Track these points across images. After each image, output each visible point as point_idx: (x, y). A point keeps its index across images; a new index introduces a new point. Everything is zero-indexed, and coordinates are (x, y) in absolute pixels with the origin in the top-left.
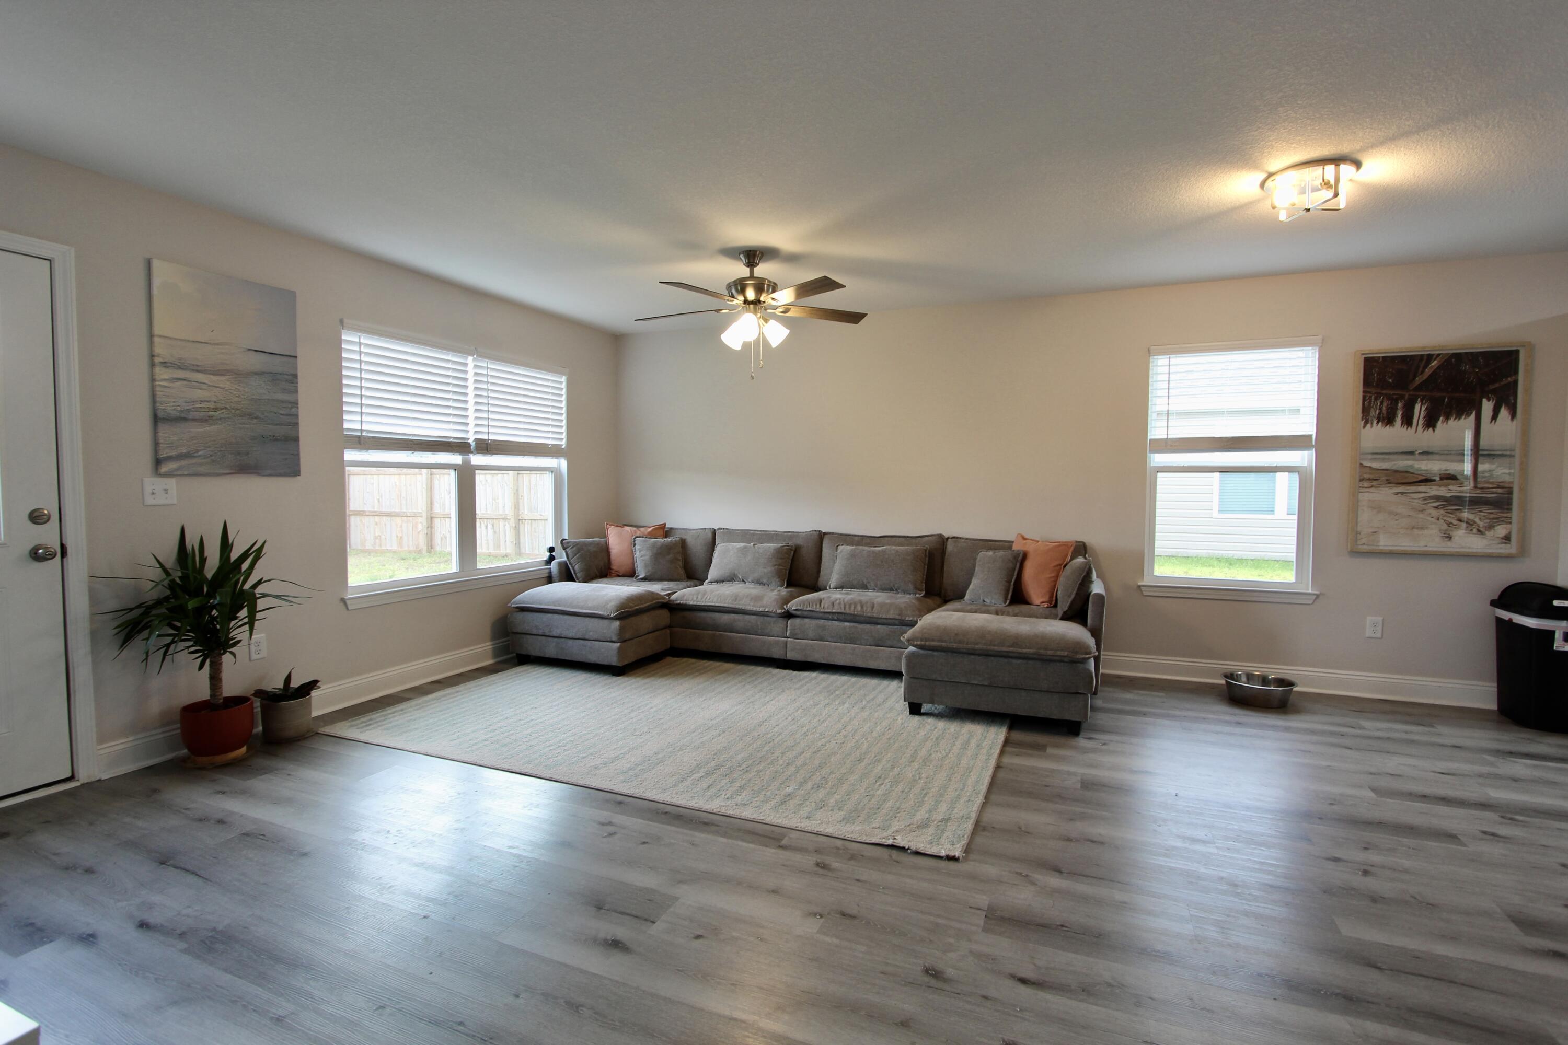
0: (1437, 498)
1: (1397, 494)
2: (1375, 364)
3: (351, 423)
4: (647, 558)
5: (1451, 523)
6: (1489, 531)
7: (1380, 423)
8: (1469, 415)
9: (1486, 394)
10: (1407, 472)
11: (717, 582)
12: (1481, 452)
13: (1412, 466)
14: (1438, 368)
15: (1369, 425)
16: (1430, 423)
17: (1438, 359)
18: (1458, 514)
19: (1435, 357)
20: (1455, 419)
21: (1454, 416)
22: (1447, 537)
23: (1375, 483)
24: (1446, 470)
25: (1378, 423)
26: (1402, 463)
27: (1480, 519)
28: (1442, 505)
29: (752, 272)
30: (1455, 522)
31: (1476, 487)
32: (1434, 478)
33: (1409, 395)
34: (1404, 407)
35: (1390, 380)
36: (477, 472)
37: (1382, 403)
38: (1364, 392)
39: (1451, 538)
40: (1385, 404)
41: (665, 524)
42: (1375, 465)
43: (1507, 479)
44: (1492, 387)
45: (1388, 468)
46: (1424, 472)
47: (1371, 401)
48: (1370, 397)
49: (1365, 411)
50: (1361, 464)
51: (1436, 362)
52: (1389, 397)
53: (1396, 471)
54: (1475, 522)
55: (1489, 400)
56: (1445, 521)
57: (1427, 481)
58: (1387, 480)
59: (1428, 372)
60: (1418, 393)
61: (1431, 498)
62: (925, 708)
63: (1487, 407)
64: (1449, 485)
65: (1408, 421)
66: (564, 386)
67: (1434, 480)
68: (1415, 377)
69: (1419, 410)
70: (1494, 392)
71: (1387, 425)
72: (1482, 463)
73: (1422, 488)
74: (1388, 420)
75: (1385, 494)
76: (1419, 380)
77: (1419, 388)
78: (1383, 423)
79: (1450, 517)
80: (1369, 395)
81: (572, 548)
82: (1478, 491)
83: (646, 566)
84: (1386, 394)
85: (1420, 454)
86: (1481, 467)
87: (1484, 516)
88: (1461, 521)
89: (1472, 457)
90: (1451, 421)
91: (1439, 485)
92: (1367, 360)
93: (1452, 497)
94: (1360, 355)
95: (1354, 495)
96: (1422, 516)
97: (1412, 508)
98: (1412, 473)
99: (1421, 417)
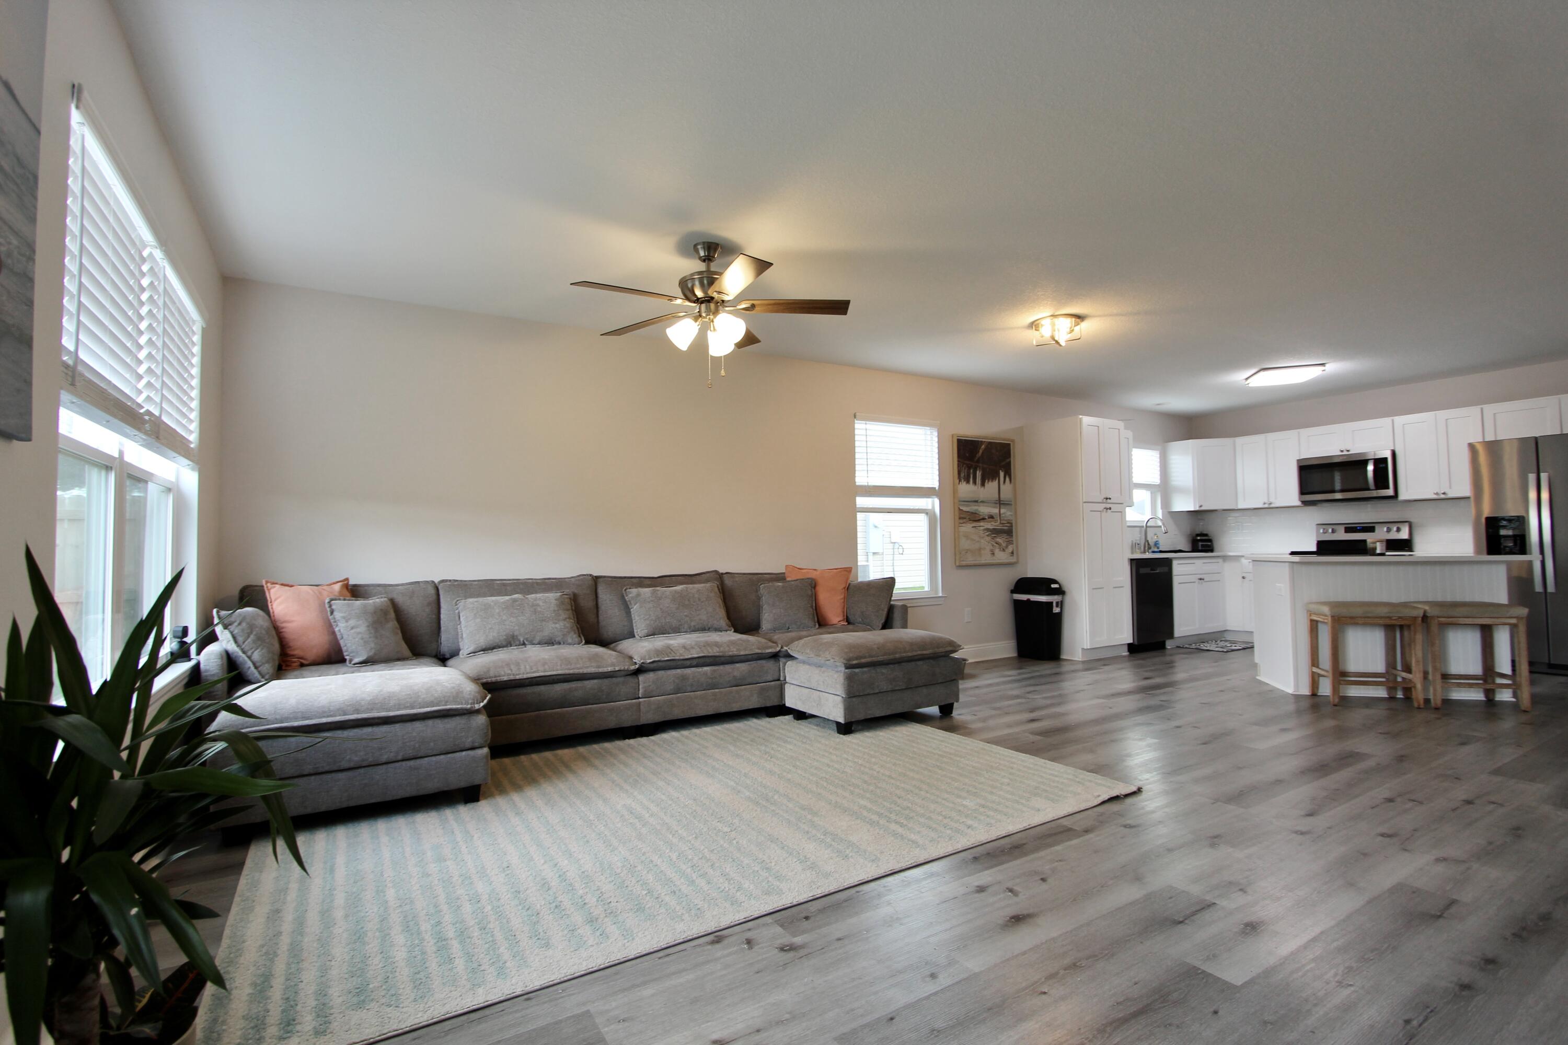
0: (988, 530)
2: (961, 444)
4: (359, 630)
6: (1006, 549)
7: (965, 482)
8: (996, 479)
9: (1001, 468)
10: (976, 513)
12: (1001, 502)
13: (978, 510)
14: (984, 449)
16: (983, 484)
17: (984, 444)
18: (995, 539)
23: (964, 521)
26: (974, 508)
27: (1003, 542)
28: (990, 534)
29: (708, 266)
30: (995, 545)
31: (1000, 523)
32: (985, 517)
34: (973, 472)
35: (967, 455)
37: (965, 468)
38: (958, 461)
39: (994, 554)
40: (966, 470)
41: (351, 581)
42: (964, 509)
43: (1010, 518)
44: (1003, 464)
45: (969, 511)
46: (982, 514)
47: (960, 467)
49: (959, 473)
50: (960, 510)
52: (967, 465)
53: (972, 513)
54: (1001, 544)
55: (1002, 472)
56: (991, 543)
57: (983, 519)
58: (969, 519)
59: (981, 452)
60: (978, 465)
61: (985, 530)
63: (1002, 474)
64: (991, 521)
65: (975, 482)
67: (985, 519)
68: (976, 454)
69: (979, 474)
70: (1003, 467)
71: (967, 483)
72: (1002, 509)
73: (982, 524)
74: (967, 480)
75: (968, 528)
76: (977, 456)
77: (978, 461)
79: (993, 541)
80: (960, 463)
82: (1001, 525)
83: (361, 642)
85: (980, 502)
86: (1001, 511)
87: (1004, 540)
88: (997, 543)
89: (998, 505)
90: (990, 483)
91: (987, 522)
92: (959, 441)
93: (993, 529)
94: (955, 436)
95: (956, 528)
96: (982, 541)
97: (979, 536)
98: (979, 514)
99: (980, 479)
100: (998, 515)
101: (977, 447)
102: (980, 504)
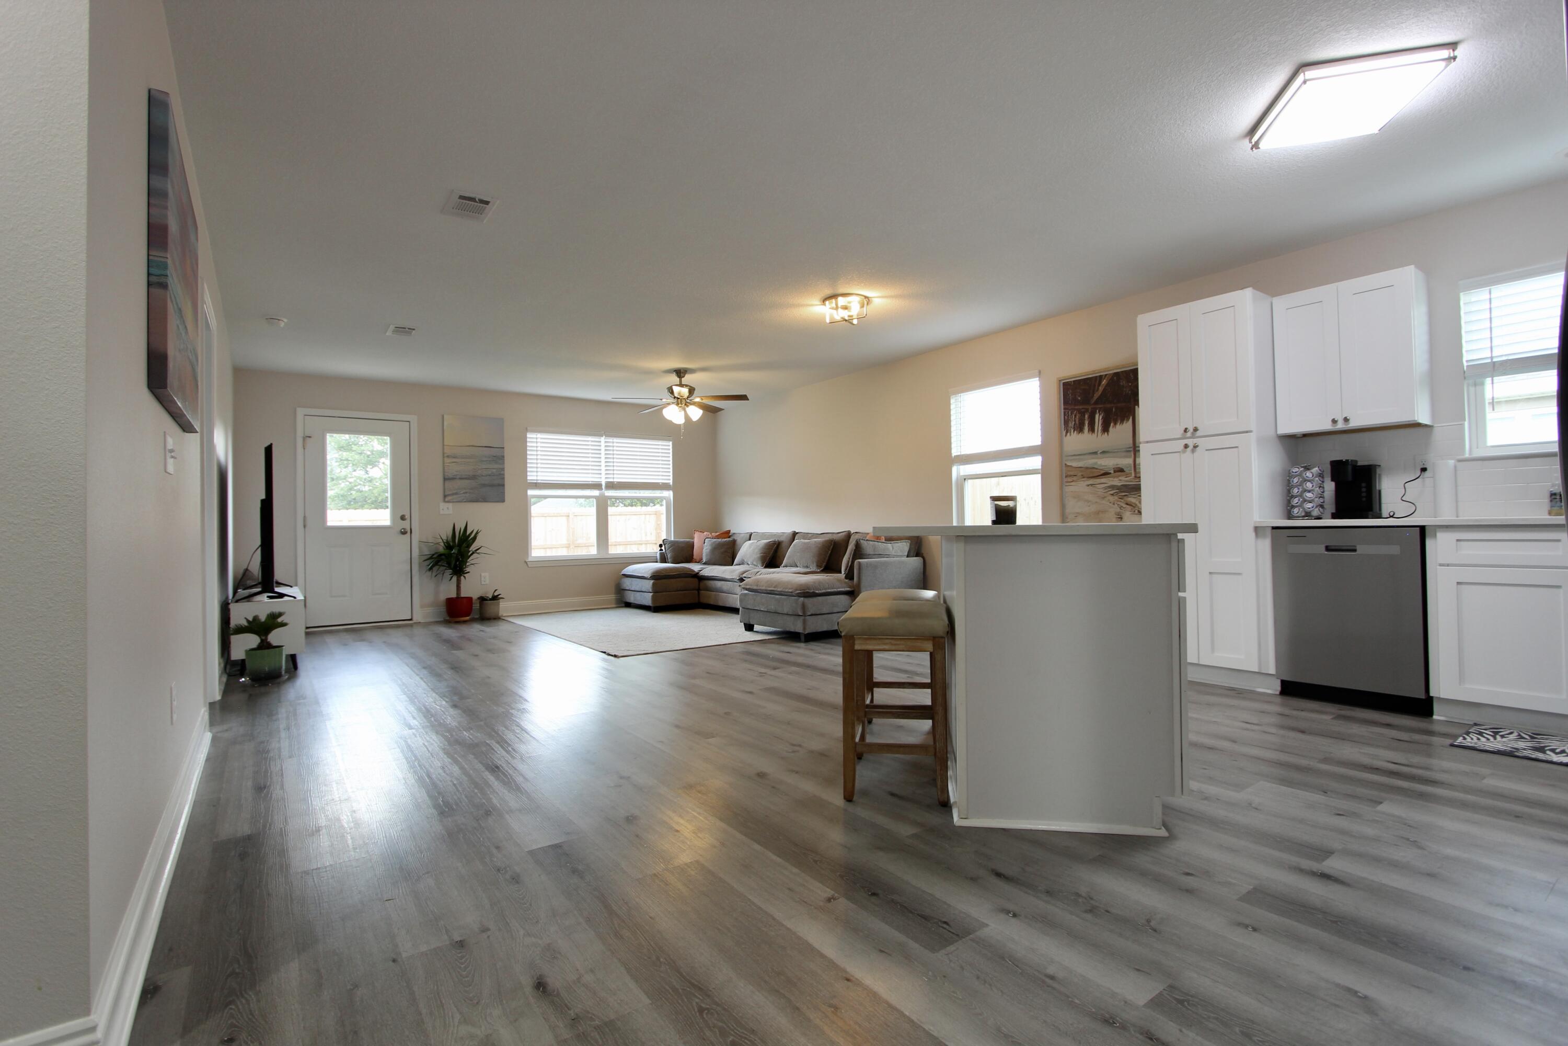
0: (1113, 487)
1: (1088, 486)
2: (1069, 387)
3: (531, 477)
4: (708, 550)
5: (1122, 507)
7: (1075, 432)
8: (1128, 420)
10: (1094, 468)
11: (737, 565)
12: (1137, 449)
13: (1096, 463)
14: (1107, 385)
15: (1069, 434)
16: (1106, 429)
17: (1106, 378)
18: (1125, 498)
19: (1103, 377)
20: (1120, 424)
21: (1119, 421)
22: (1119, 518)
23: (1075, 478)
24: (1117, 465)
25: (1074, 431)
26: (1090, 462)
27: (1139, 502)
28: (1116, 492)
29: (681, 381)
30: (1125, 506)
31: (1135, 477)
32: (1110, 471)
33: (1092, 408)
34: (1089, 417)
35: (1079, 398)
36: (610, 501)
37: (1075, 416)
38: (1064, 409)
39: (1122, 518)
40: (1077, 417)
41: (730, 531)
42: (1074, 464)
45: (1082, 466)
46: (1103, 467)
47: (1069, 416)
48: (1068, 412)
49: (1066, 423)
50: (1066, 464)
52: (1079, 411)
53: (1087, 468)
54: (1136, 505)
56: (1118, 505)
57: (1106, 474)
58: (1082, 475)
59: (1101, 389)
60: (1096, 406)
61: (1109, 487)
62: (756, 628)
64: (1119, 476)
65: (1092, 429)
66: (671, 447)
67: (1110, 473)
68: (1093, 394)
69: (1098, 418)
71: (1079, 433)
72: (1139, 457)
73: (1103, 480)
74: (1080, 429)
75: (1081, 486)
76: (1096, 396)
77: (1096, 403)
78: (1077, 430)
79: (1121, 502)
81: (670, 544)
83: (707, 555)
84: (1077, 409)
85: (1101, 453)
86: (1138, 461)
88: (1127, 504)
90: (1118, 426)
91: (1114, 477)
92: (1064, 384)
93: (1122, 485)
94: (1060, 380)
95: (1061, 488)
96: (1104, 502)
97: (1098, 496)
98: (1097, 469)
99: (1100, 424)
100: (1131, 467)
101: (1095, 386)
102: (1099, 455)
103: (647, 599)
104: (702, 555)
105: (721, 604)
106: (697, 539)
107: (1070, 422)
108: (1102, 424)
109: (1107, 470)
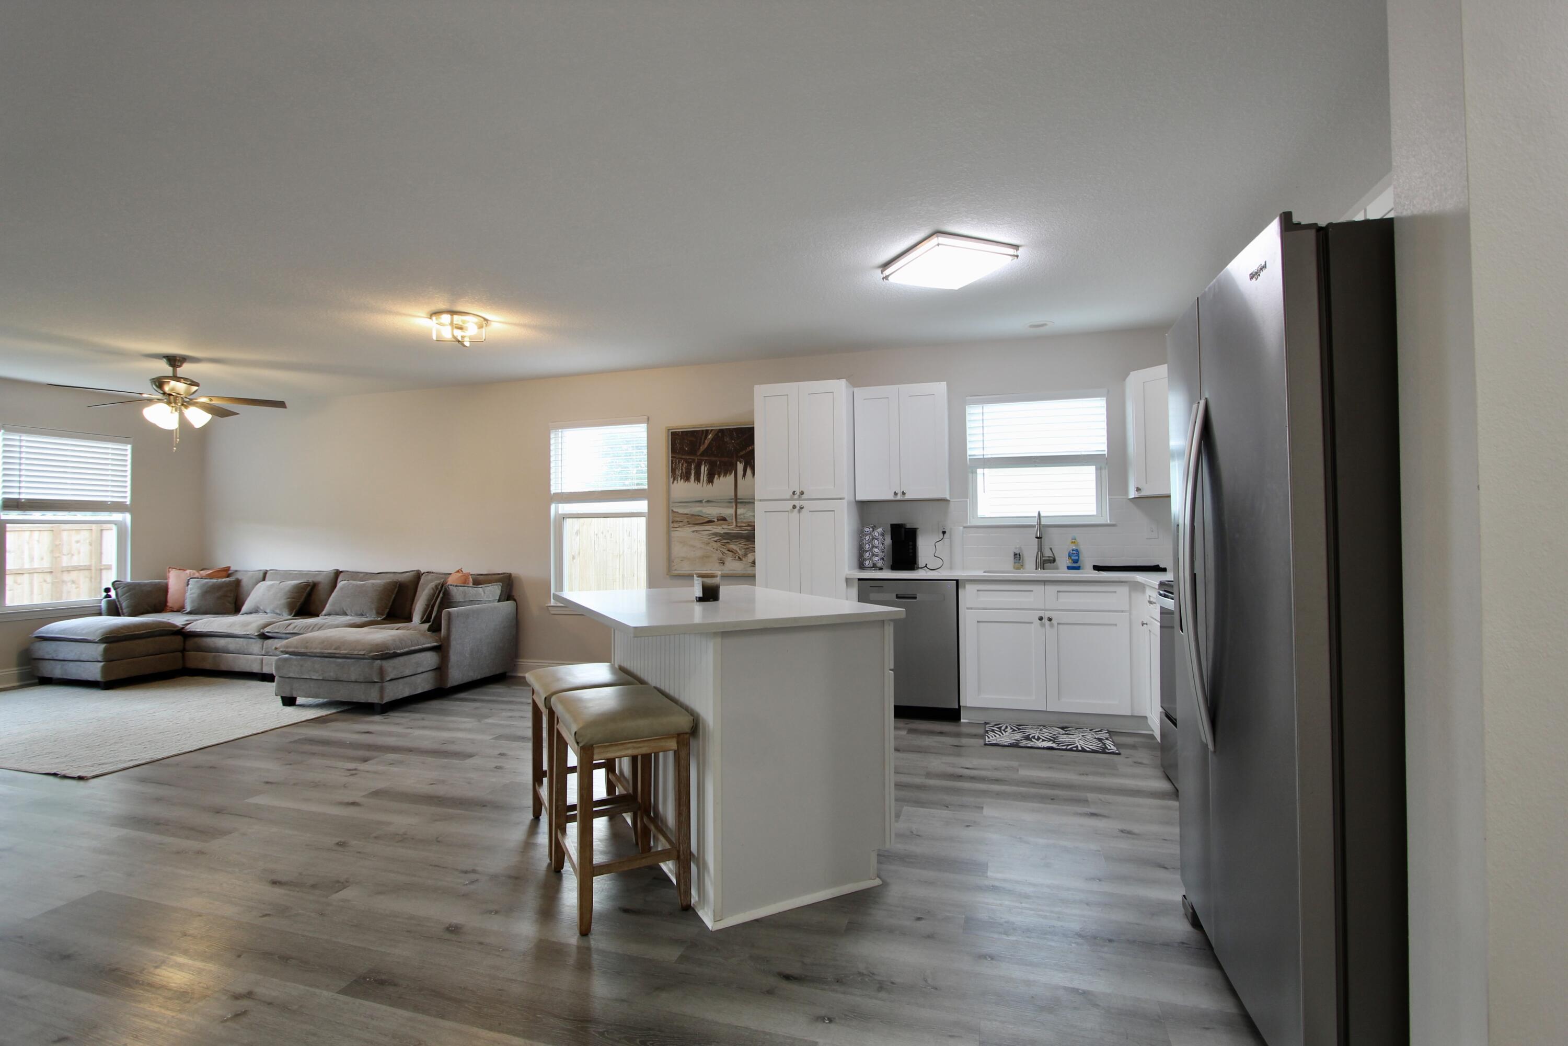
0: (716, 534)
1: (693, 532)
2: (677, 436)
4: (195, 595)
5: (724, 553)
6: (744, 558)
7: (682, 480)
8: (731, 474)
9: (738, 458)
10: (699, 516)
11: (246, 613)
12: (738, 501)
13: (701, 511)
14: (712, 440)
15: (676, 482)
16: (710, 480)
17: (712, 433)
18: (728, 546)
19: (710, 431)
21: (723, 474)
22: (722, 563)
23: (681, 524)
24: (721, 514)
26: (696, 509)
27: (740, 549)
28: (719, 539)
29: (175, 372)
30: (726, 552)
31: (736, 526)
33: (698, 459)
34: (695, 467)
35: (687, 449)
36: (8, 525)
37: (682, 465)
38: (672, 457)
39: (724, 563)
40: (684, 466)
41: (229, 567)
42: (681, 511)
44: (742, 453)
45: (688, 513)
47: (676, 464)
48: (676, 461)
49: (673, 470)
50: (672, 510)
51: (710, 435)
52: (686, 461)
54: (737, 551)
55: (741, 463)
56: (721, 551)
57: (710, 522)
58: (688, 522)
59: (707, 442)
60: (702, 458)
61: (713, 534)
62: (300, 701)
63: (740, 467)
64: (722, 525)
65: (698, 479)
66: (129, 452)
67: (714, 521)
68: (700, 446)
69: (704, 469)
70: (742, 457)
71: (686, 481)
72: (740, 508)
73: (707, 527)
74: (687, 478)
75: (685, 532)
76: (702, 448)
77: (703, 454)
79: (723, 548)
80: (675, 459)
81: (124, 588)
82: (738, 529)
83: (193, 602)
84: (684, 459)
85: (705, 502)
86: (739, 511)
87: (742, 547)
88: (729, 551)
89: (734, 504)
90: (722, 478)
91: (717, 525)
92: (673, 434)
93: (724, 533)
94: (669, 430)
95: (669, 533)
96: (708, 548)
97: (703, 542)
98: (702, 516)
99: (705, 475)
100: (733, 516)
101: (701, 439)
102: (705, 504)
103: (94, 671)
104: (184, 601)
105: (223, 668)
106: (174, 581)
107: (677, 470)
108: (707, 475)
109: (710, 518)
